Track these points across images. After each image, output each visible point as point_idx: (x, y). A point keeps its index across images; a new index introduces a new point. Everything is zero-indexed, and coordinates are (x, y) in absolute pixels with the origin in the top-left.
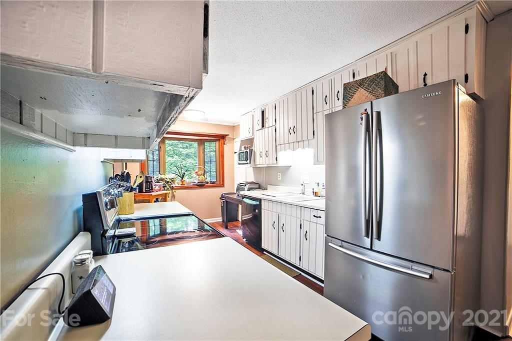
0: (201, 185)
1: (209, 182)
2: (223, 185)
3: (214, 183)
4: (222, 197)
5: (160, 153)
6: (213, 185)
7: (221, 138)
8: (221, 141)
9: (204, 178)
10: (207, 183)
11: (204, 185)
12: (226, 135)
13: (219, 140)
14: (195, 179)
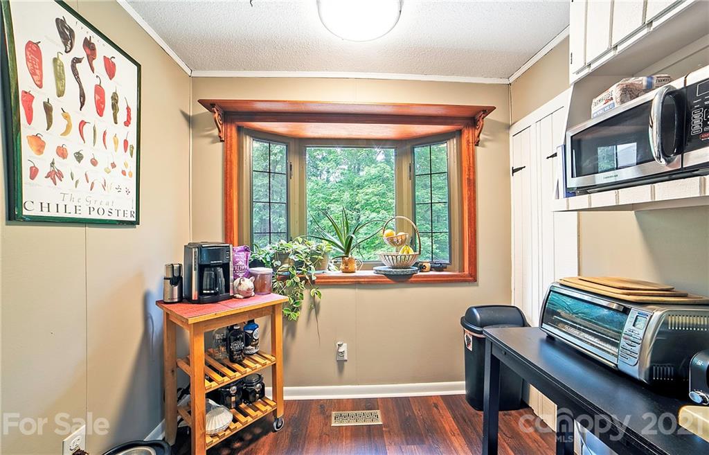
0: (400, 277)
1: (428, 265)
2: (472, 278)
3: (441, 268)
4: (468, 320)
5: (291, 181)
6: (441, 276)
7: (467, 126)
8: (468, 135)
9: (412, 252)
10: (422, 268)
11: (411, 275)
12: (487, 111)
13: (460, 132)
14: (383, 257)
